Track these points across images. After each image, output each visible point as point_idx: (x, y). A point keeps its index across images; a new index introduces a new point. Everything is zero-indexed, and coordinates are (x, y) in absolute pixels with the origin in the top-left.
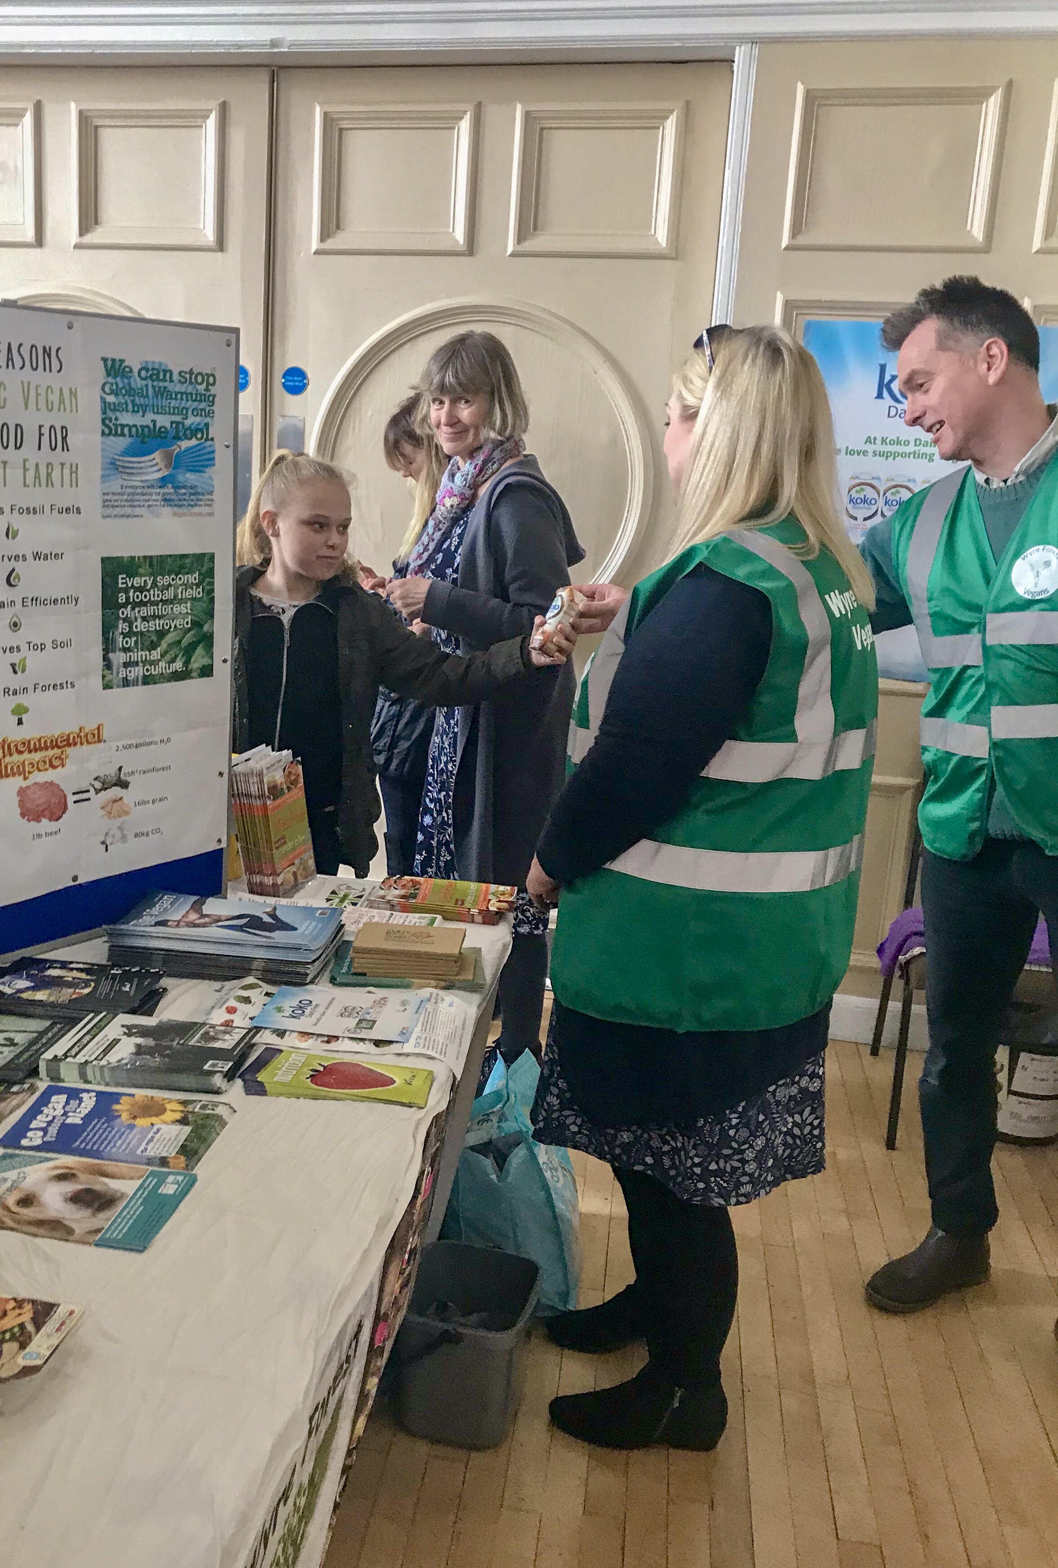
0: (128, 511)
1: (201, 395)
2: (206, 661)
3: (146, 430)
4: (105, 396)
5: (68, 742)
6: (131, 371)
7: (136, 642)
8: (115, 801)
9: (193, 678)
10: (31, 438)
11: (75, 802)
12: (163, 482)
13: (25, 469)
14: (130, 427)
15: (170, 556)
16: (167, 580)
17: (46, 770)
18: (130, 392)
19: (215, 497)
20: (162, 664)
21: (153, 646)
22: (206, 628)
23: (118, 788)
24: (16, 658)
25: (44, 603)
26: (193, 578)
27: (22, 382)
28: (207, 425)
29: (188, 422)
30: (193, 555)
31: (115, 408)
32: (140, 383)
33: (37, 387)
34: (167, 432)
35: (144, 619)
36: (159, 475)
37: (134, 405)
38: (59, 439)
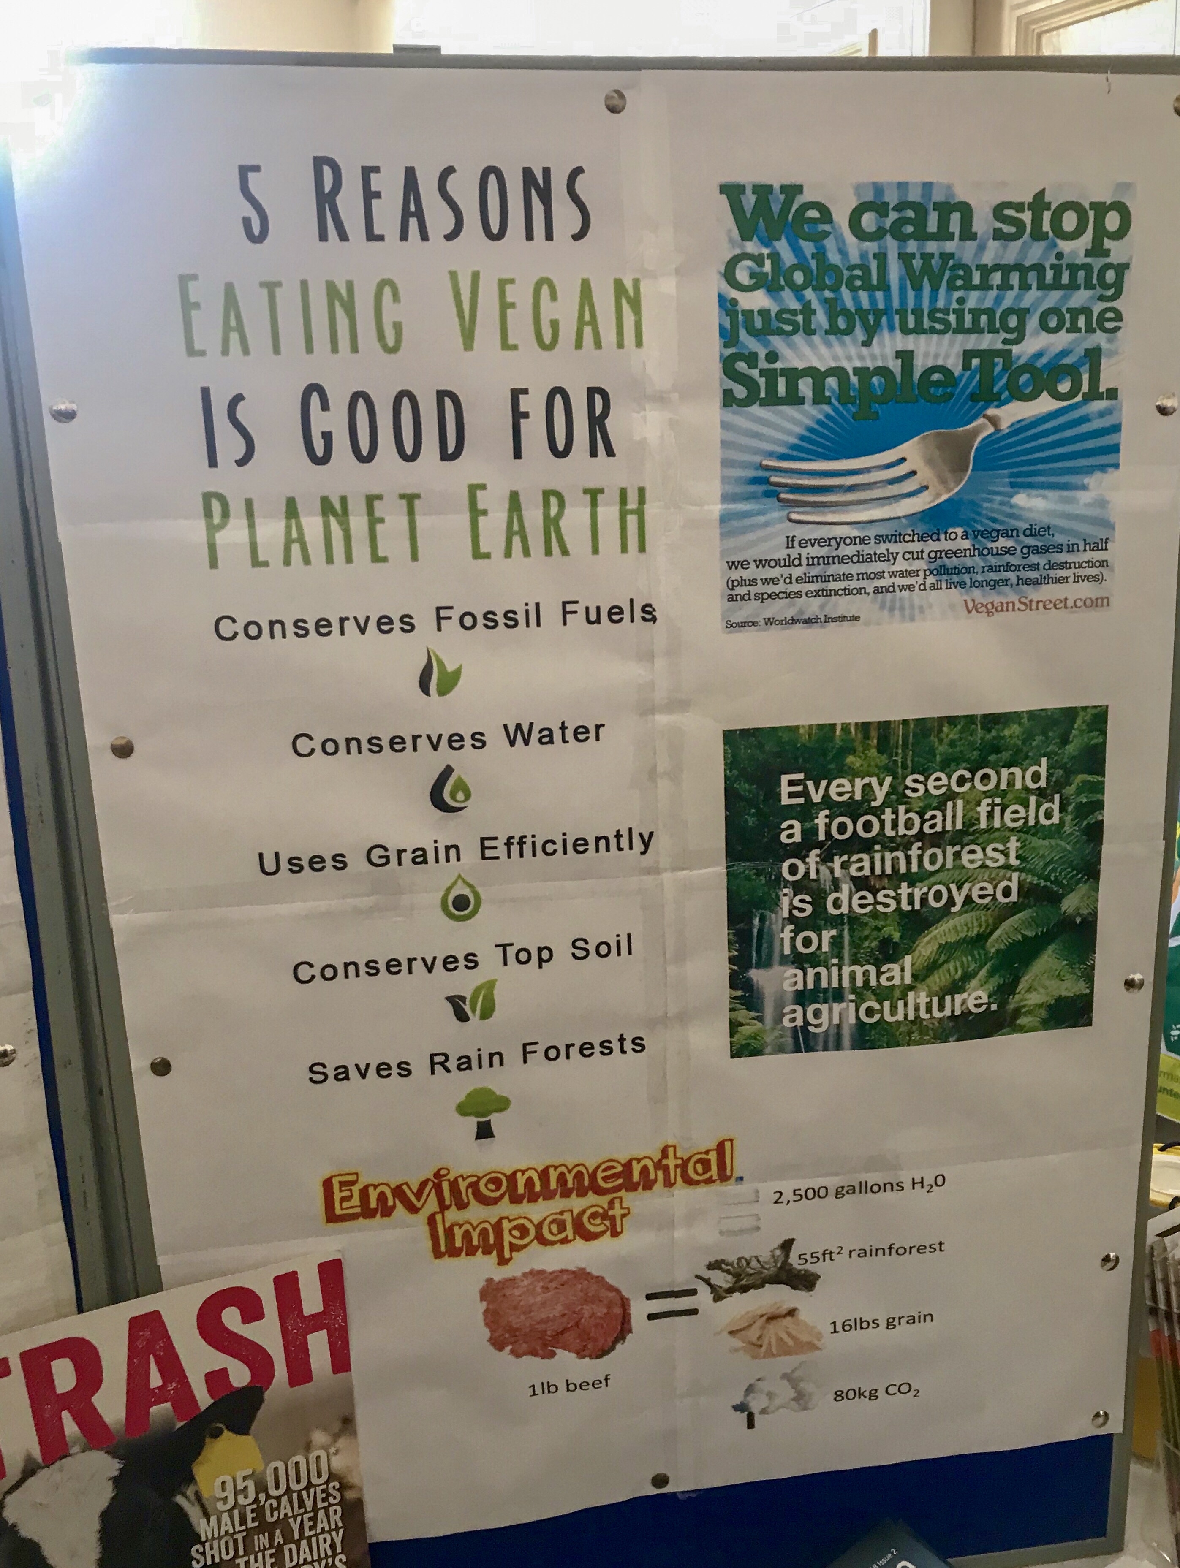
0: (812, 606)
1: (1073, 268)
3: (875, 380)
4: (734, 294)
6: (826, 215)
12: (936, 521)
14: (819, 376)
18: (822, 276)
27: (454, 276)
28: (1093, 353)
29: (1024, 350)
30: (1035, 715)
32: (857, 249)
33: (507, 282)
36: (918, 504)
37: (834, 312)
38: (580, 424)
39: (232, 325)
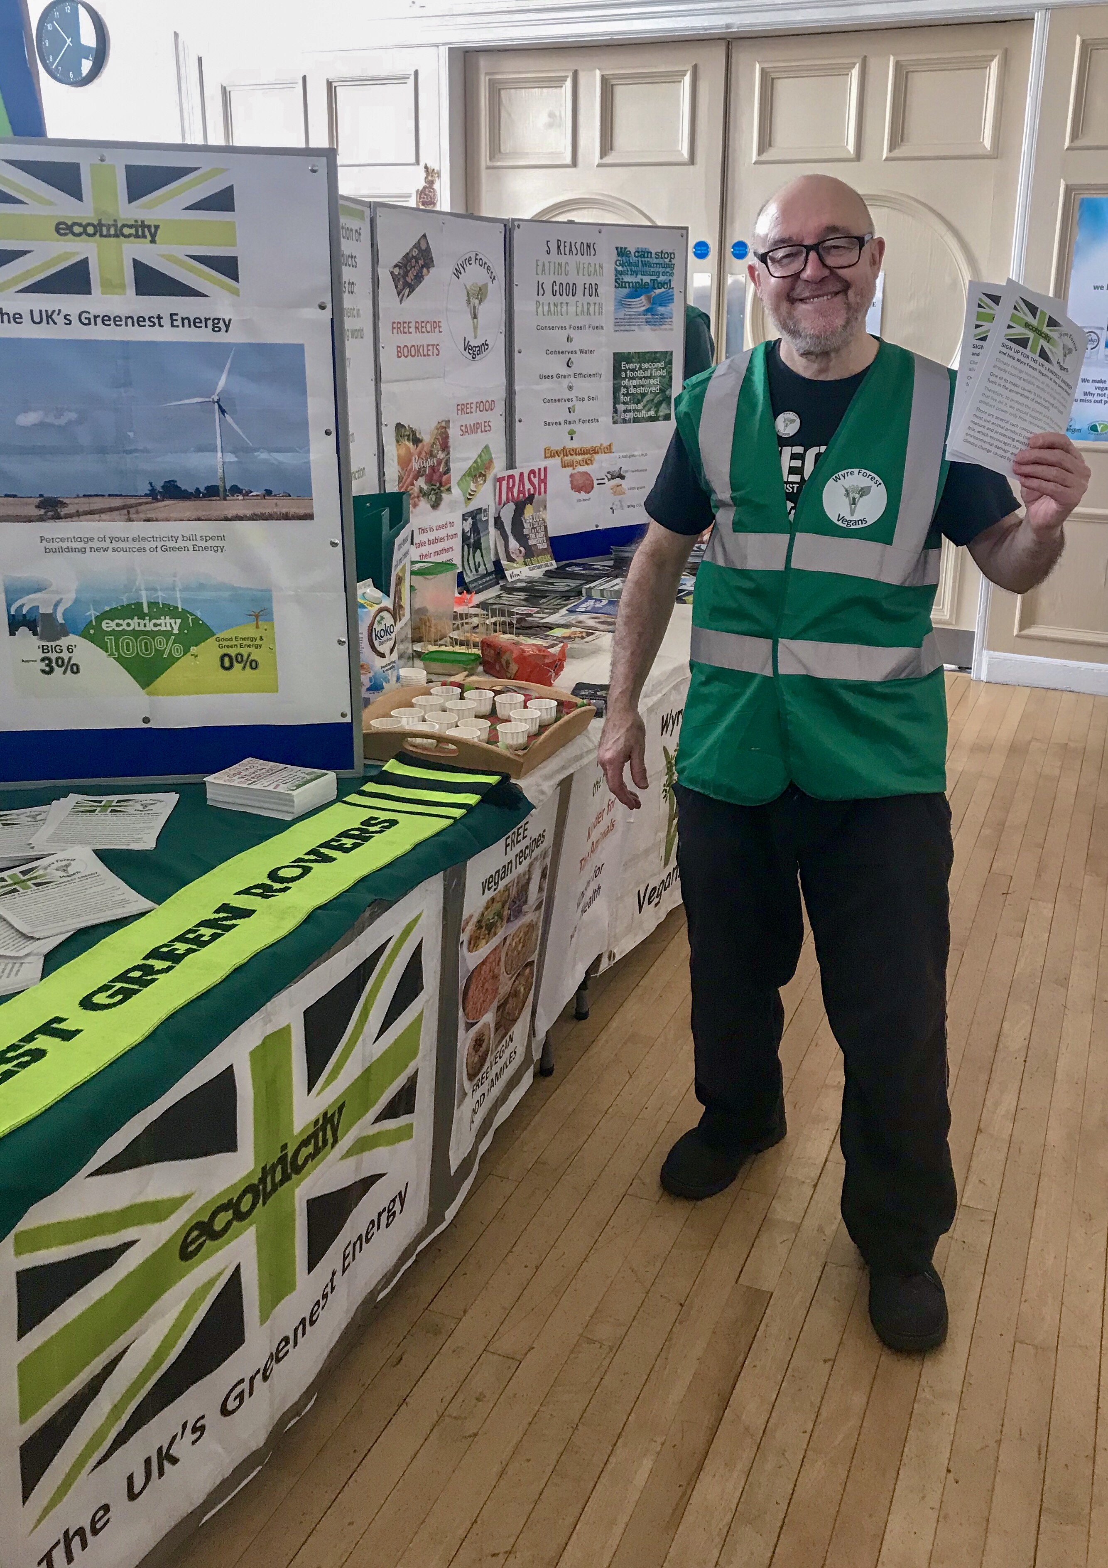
0: (628, 328)
2: (667, 412)
4: (617, 267)
5: (595, 451)
7: (631, 399)
8: (618, 486)
9: (660, 421)
10: (580, 289)
11: (598, 484)
12: (647, 311)
13: (577, 306)
15: (648, 352)
16: (646, 366)
17: (583, 465)
18: (630, 264)
19: (674, 319)
20: (643, 412)
21: (639, 402)
22: (667, 393)
23: (619, 479)
24: (570, 404)
25: (585, 376)
26: (661, 365)
27: (576, 262)
28: (670, 280)
29: (660, 280)
30: (662, 352)
31: (622, 273)
34: (649, 285)
36: (644, 308)
37: (631, 271)
38: (593, 290)
39: (543, 270)
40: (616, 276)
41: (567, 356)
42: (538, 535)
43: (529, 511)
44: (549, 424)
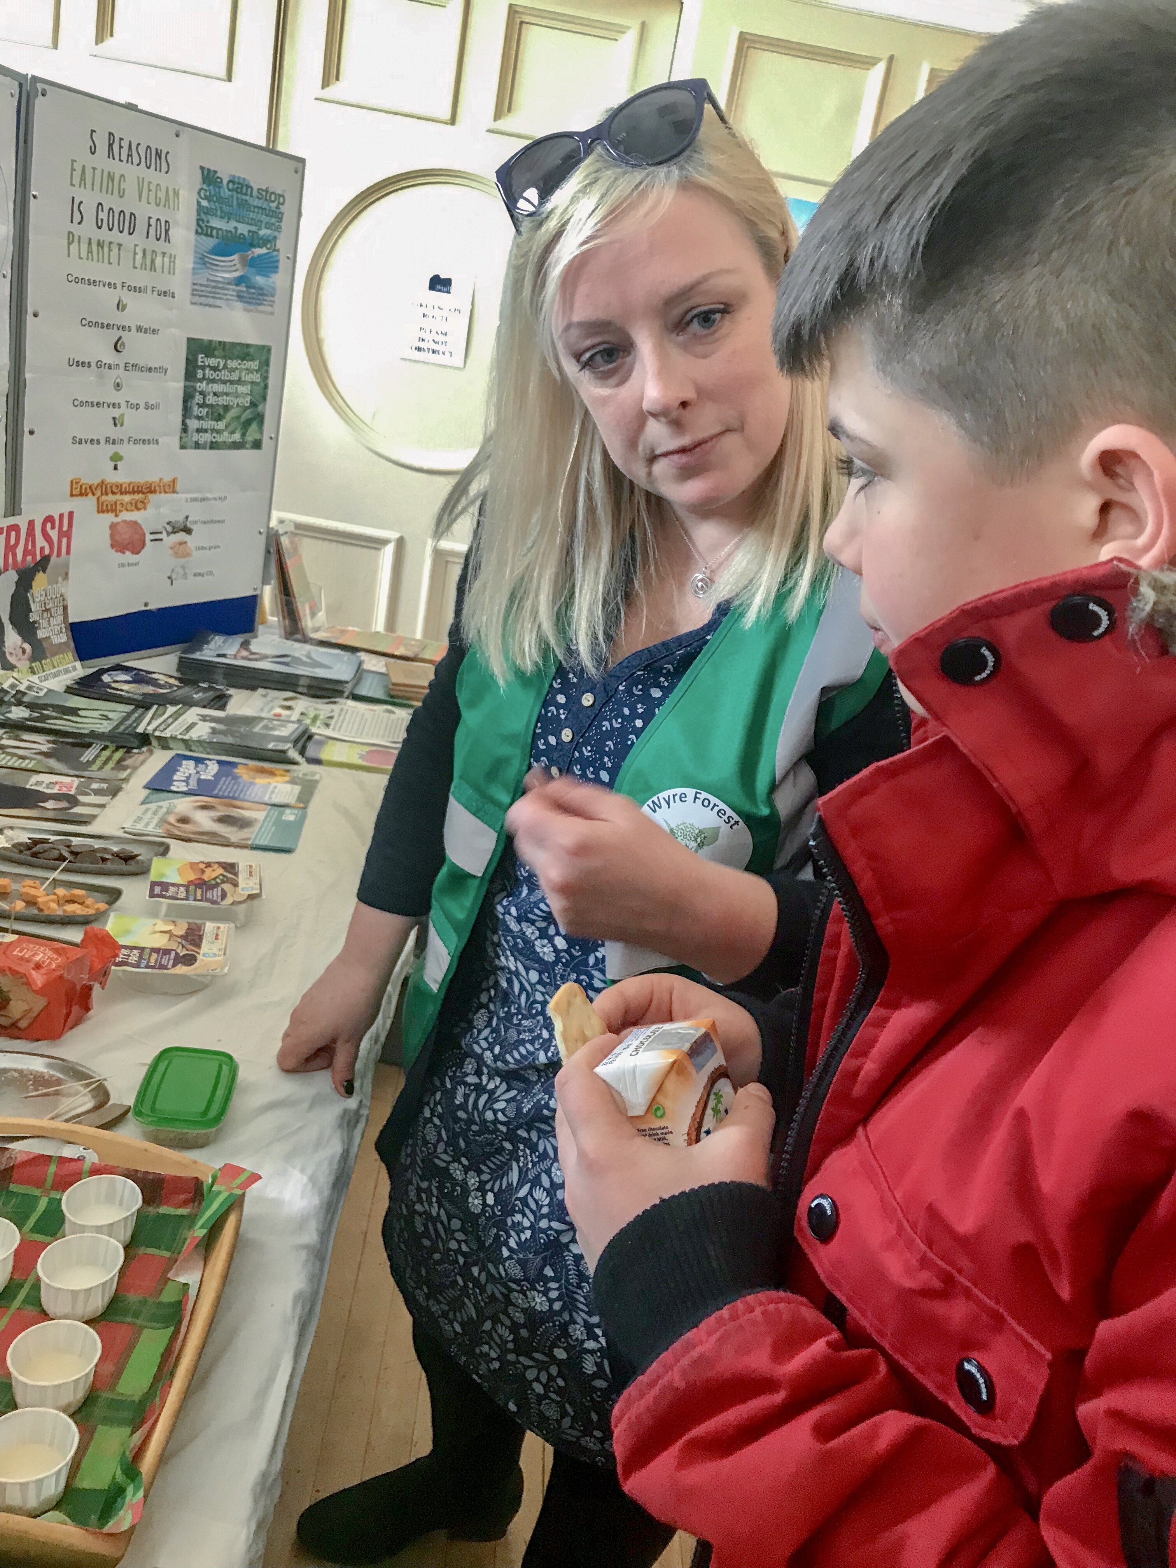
0: (211, 301)
1: (273, 211)
2: (258, 437)
3: (229, 234)
4: (200, 200)
5: (150, 489)
6: (222, 182)
7: (207, 413)
8: (182, 544)
9: (247, 449)
10: (141, 225)
11: (152, 540)
12: (239, 281)
13: (135, 253)
14: (218, 230)
15: (239, 344)
16: (233, 364)
17: (132, 510)
18: (220, 200)
19: (277, 298)
20: (226, 434)
21: (219, 418)
22: (260, 408)
23: (182, 534)
24: (116, 413)
25: (141, 369)
26: (255, 365)
27: (138, 177)
28: (275, 238)
29: (261, 233)
30: (257, 346)
31: (208, 212)
32: (228, 193)
33: (150, 183)
34: (244, 238)
35: (215, 394)
36: (236, 274)
37: (222, 211)
38: (163, 231)
39: (83, 178)
40: (198, 215)
41: (114, 334)
42: (53, 621)
43: (40, 581)
44: (80, 442)
